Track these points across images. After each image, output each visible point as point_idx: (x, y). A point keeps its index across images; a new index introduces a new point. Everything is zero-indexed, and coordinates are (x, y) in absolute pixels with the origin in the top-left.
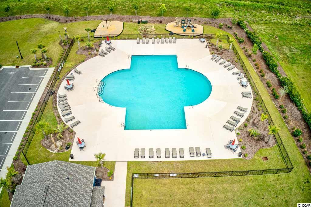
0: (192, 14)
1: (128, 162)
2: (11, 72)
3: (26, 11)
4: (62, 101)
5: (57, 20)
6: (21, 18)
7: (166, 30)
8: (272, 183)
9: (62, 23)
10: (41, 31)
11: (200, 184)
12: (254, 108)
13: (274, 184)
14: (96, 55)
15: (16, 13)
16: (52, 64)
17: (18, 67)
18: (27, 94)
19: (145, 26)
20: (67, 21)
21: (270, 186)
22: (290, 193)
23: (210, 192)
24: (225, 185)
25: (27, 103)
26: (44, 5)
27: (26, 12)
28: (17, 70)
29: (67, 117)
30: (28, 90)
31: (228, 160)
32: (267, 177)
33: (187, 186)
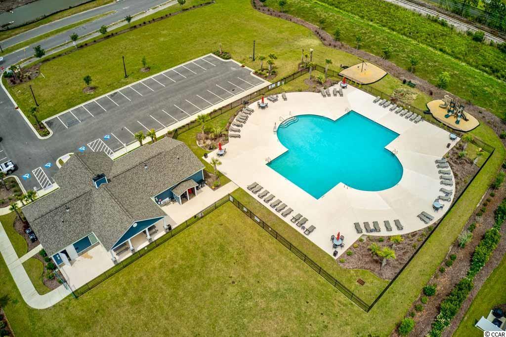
0: (486, 104)
1: (240, 188)
2: (234, 67)
3: (302, 14)
4: (245, 113)
5: (323, 39)
6: (291, 20)
7: (426, 105)
8: (336, 302)
9: (324, 44)
10: (296, 42)
11: (271, 244)
12: (416, 234)
13: (336, 305)
14: (319, 92)
15: (292, 13)
16: (272, 79)
17: (243, 66)
18: (227, 93)
19: (409, 90)
20: (330, 45)
21: (330, 301)
22: (341, 326)
23: (271, 256)
24: (289, 263)
25: (220, 99)
26: (325, 16)
27: (302, 16)
28: (240, 69)
29: (235, 127)
30: (231, 90)
31: (320, 250)
32: (338, 294)
33: (259, 237)
